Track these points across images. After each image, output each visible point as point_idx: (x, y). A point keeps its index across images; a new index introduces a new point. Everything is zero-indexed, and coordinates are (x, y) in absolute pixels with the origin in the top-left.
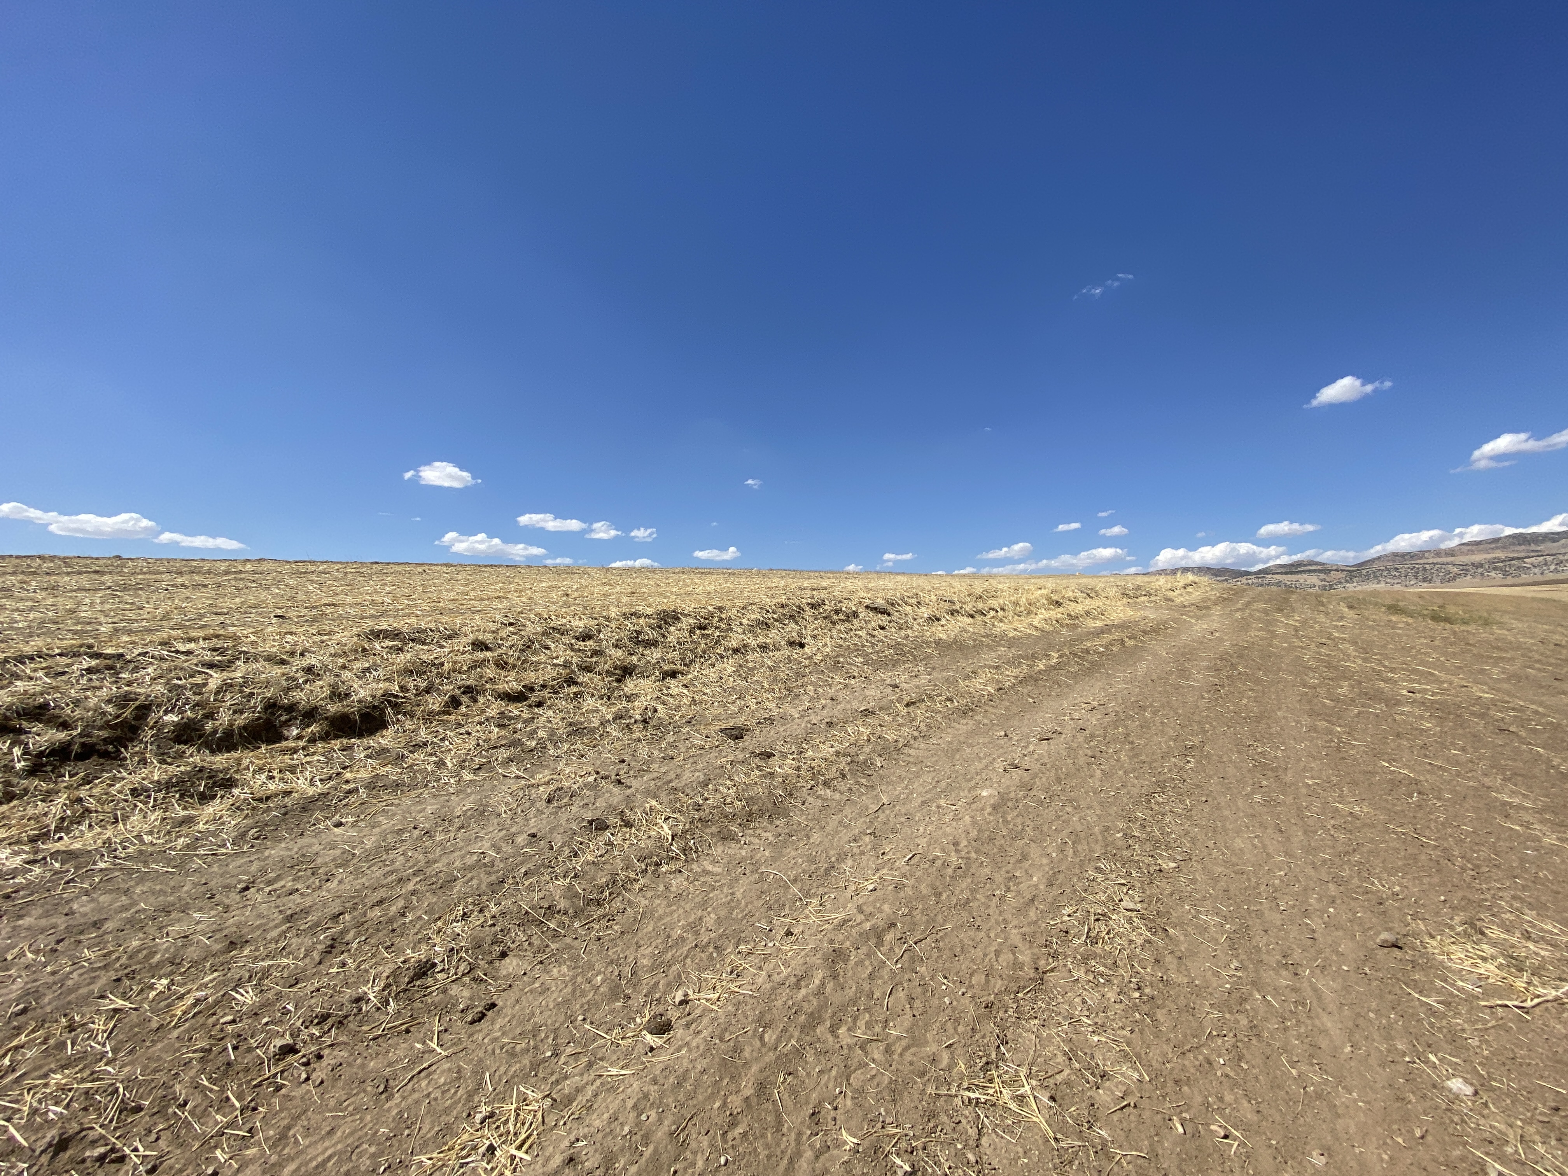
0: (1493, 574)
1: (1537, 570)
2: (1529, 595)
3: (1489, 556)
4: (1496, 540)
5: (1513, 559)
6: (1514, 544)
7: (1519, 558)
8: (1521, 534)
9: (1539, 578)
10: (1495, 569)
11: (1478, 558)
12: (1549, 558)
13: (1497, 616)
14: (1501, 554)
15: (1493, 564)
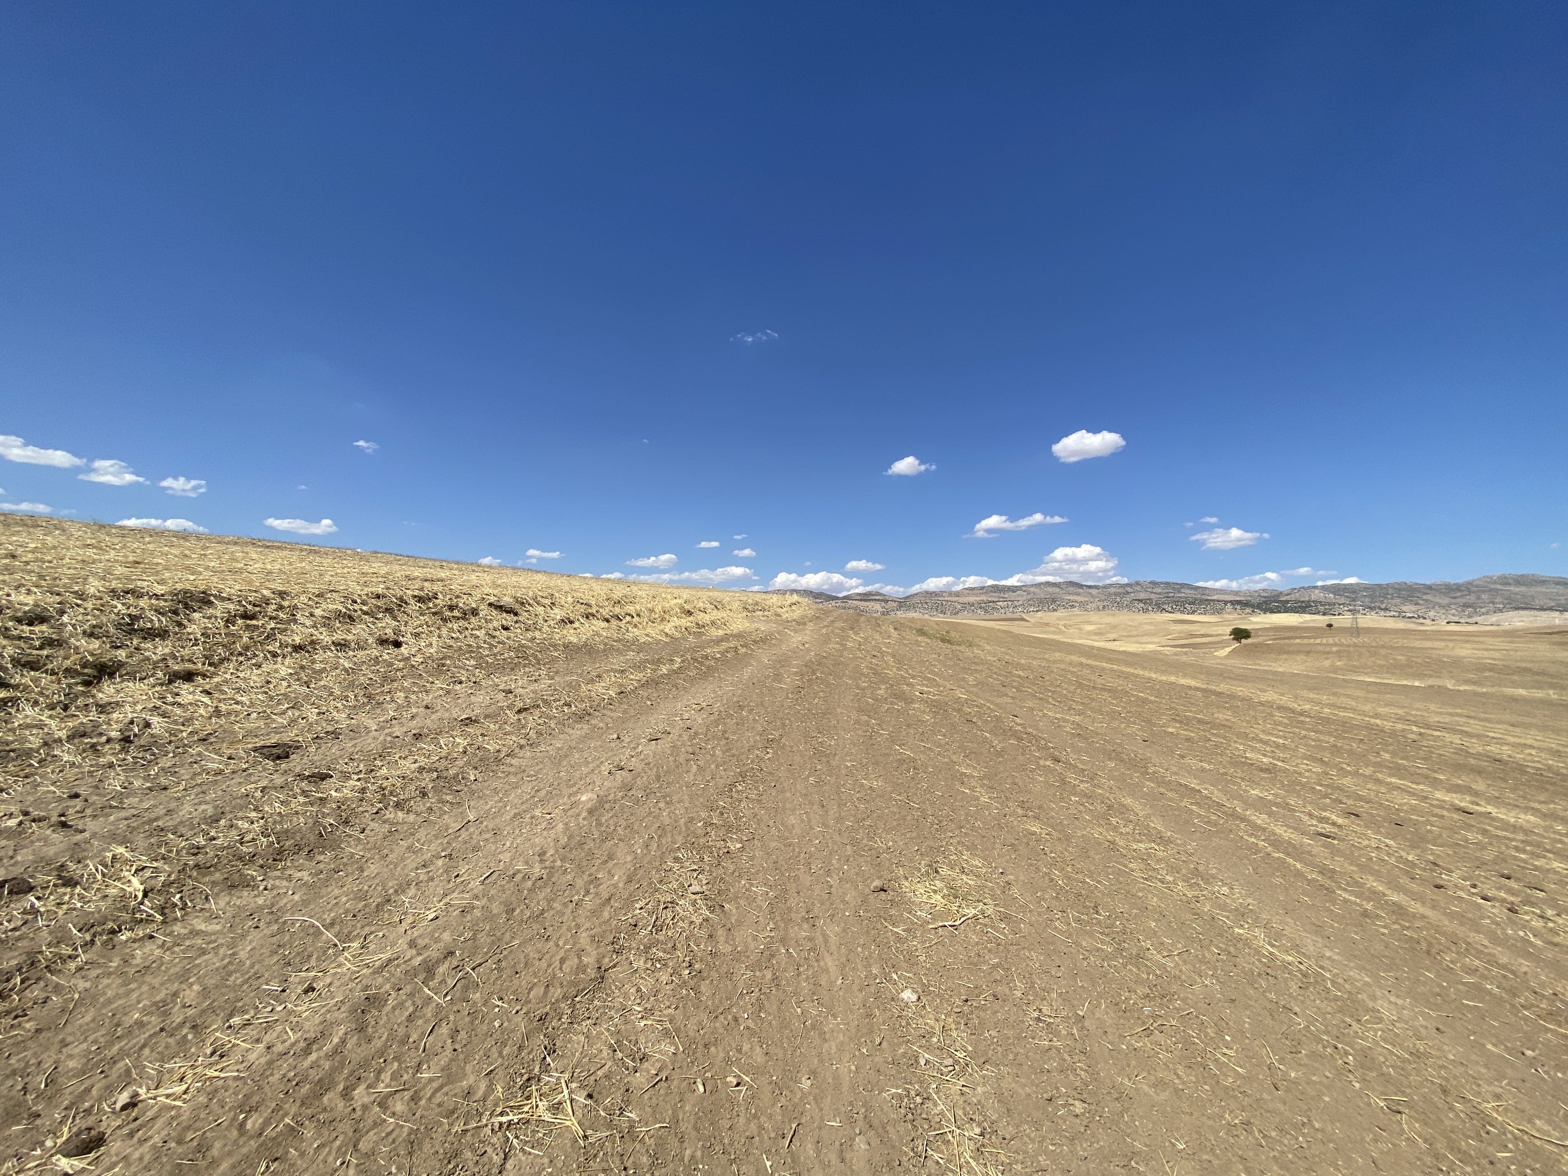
0: (979, 611)
1: (1002, 611)
2: (997, 627)
3: (978, 599)
4: (983, 588)
5: (990, 602)
6: (991, 591)
7: (994, 602)
8: (996, 586)
9: (1003, 616)
10: (981, 608)
11: (972, 599)
12: (1010, 603)
13: (977, 640)
14: (984, 598)
15: (981, 605)
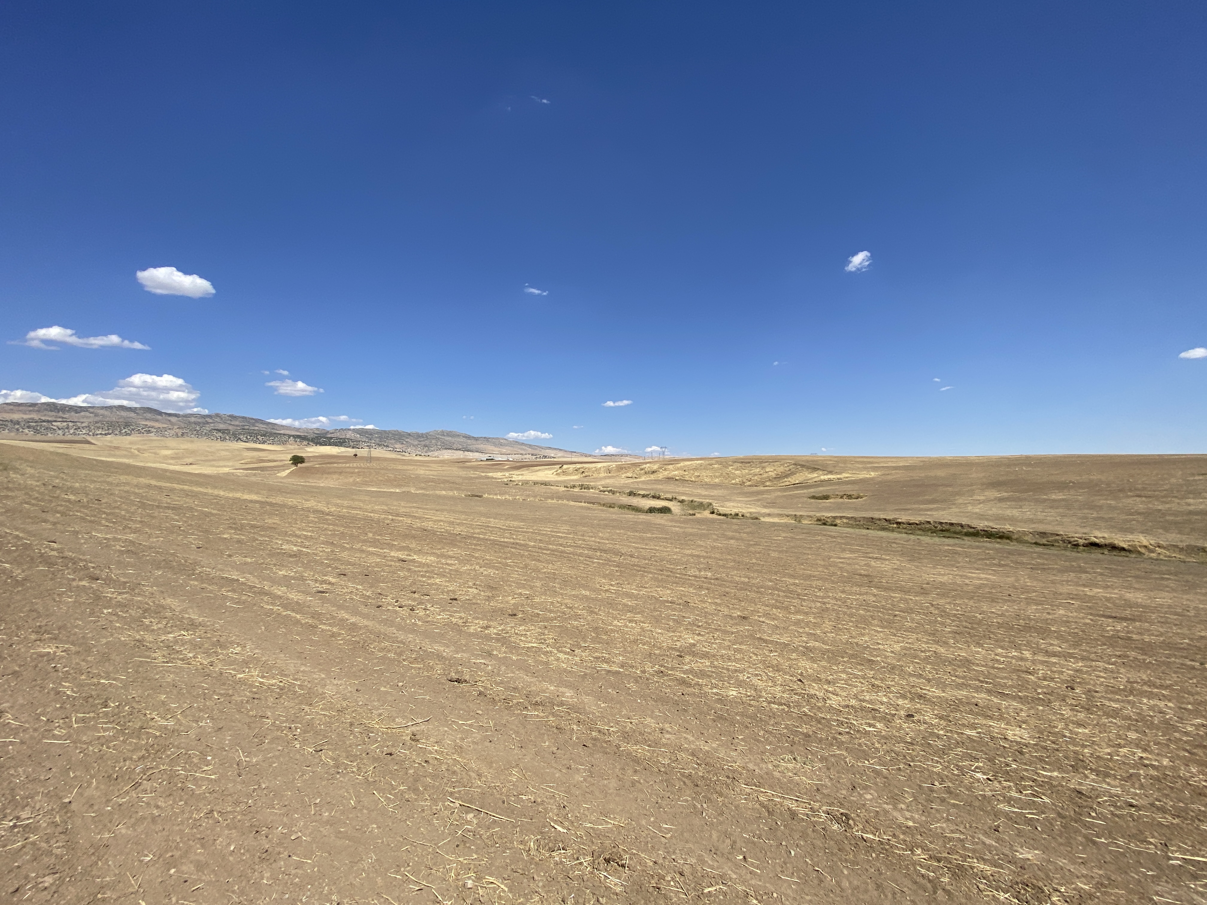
0: (26, 431)
1: (60, 432)
2: (52, 450)
3: (26, 417)
4: (33, 405)
5: (44, 421)
6: (46, 410)
7: (48, 421)
8: (54, 404)
9: (61, 437)
10: (29, 427)
11: (16, 416)
12: (71, 424)
13: (17, 464)
14: (35, 416)
15: (28, 424)
